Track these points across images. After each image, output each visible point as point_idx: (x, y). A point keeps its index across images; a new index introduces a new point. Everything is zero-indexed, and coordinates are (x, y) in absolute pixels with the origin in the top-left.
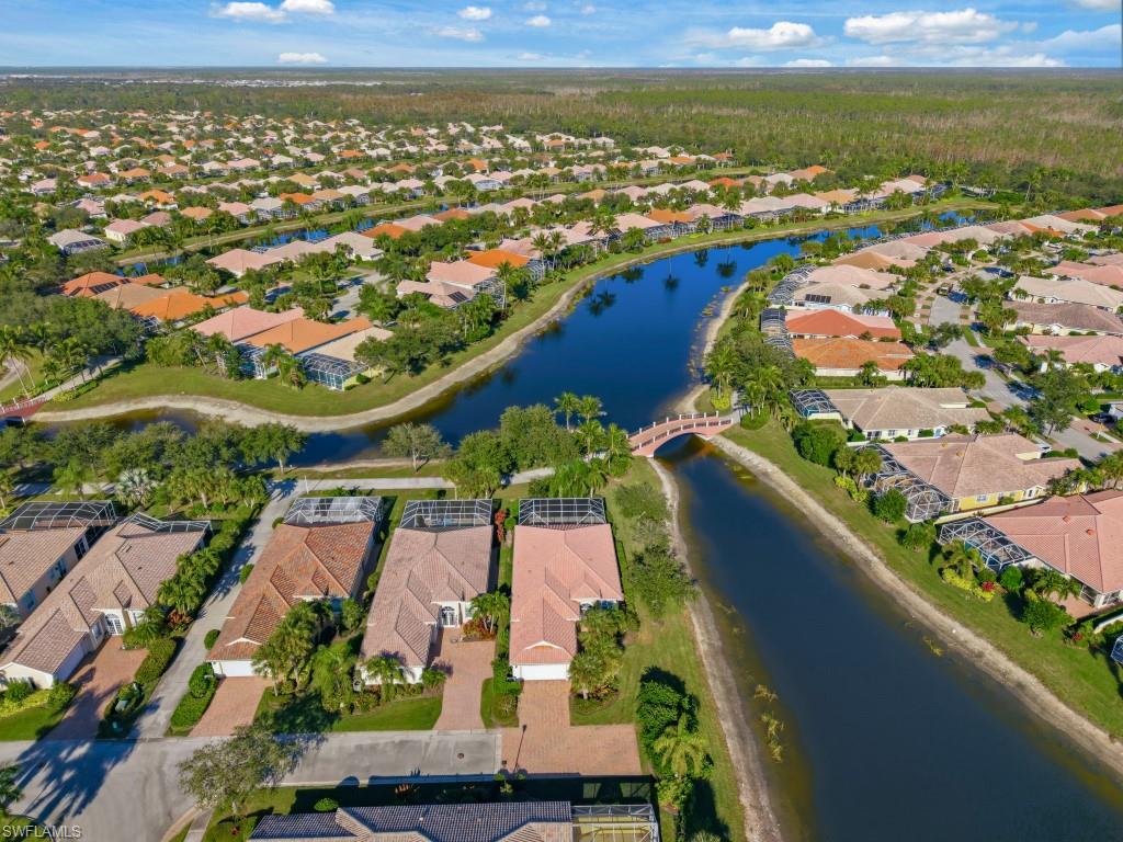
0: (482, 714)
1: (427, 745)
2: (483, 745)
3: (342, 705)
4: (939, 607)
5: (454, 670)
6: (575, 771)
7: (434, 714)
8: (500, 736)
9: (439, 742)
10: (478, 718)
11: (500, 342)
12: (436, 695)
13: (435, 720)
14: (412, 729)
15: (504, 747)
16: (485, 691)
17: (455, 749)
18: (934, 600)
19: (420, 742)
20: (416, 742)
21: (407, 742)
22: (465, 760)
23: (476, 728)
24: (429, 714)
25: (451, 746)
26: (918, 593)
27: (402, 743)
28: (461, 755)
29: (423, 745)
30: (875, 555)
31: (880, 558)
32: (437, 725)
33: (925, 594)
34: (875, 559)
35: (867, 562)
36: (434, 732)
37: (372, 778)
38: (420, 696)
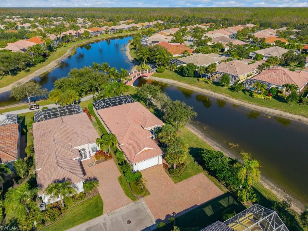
0: (127, 195)
1: (105, 224)
2: (138, 211)
3: (35, 223)
4: (258, 105)
5: (98, 179)
7: (99, 205)
8: (144, 202)
9: (111, 220)
10: (126, 198)
11: (49, 63)
12: (95, 195)
13: (102, 208)
14: (90, 219)
15: (150, 208)
16: (121, 183)
17: (123, 219)
18: (255, 104)
19: (99, 224)
20: (97, 226)
21: (91, 228)
22: (132, 223)
23: (128, 203)
24: (97, 206)
25: (120, 219)
26: (249, 103)
27: (88, 230)
28: (129, 222)
29: (102, 225)
30: (227, 96)
31: (229, 97)
32: (104, 211)
33: (251, 102)
34: (228, 98)
35: (226, 99)
36: (105, 215)
38: (86, 199)
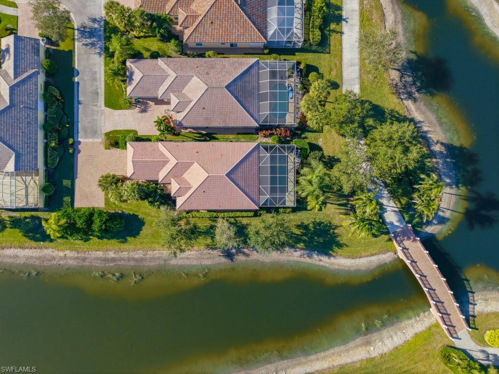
2: (95, 132)
6: (78, 176)
8: (100, 140)
13: (110, 108)
15: (93, 143)
17: (93, 119)
20: (98, 100)
25: (95, 117)
27: (97, 93)
29: (96, 104)
36: (103, 108)
37: (78, 83)
